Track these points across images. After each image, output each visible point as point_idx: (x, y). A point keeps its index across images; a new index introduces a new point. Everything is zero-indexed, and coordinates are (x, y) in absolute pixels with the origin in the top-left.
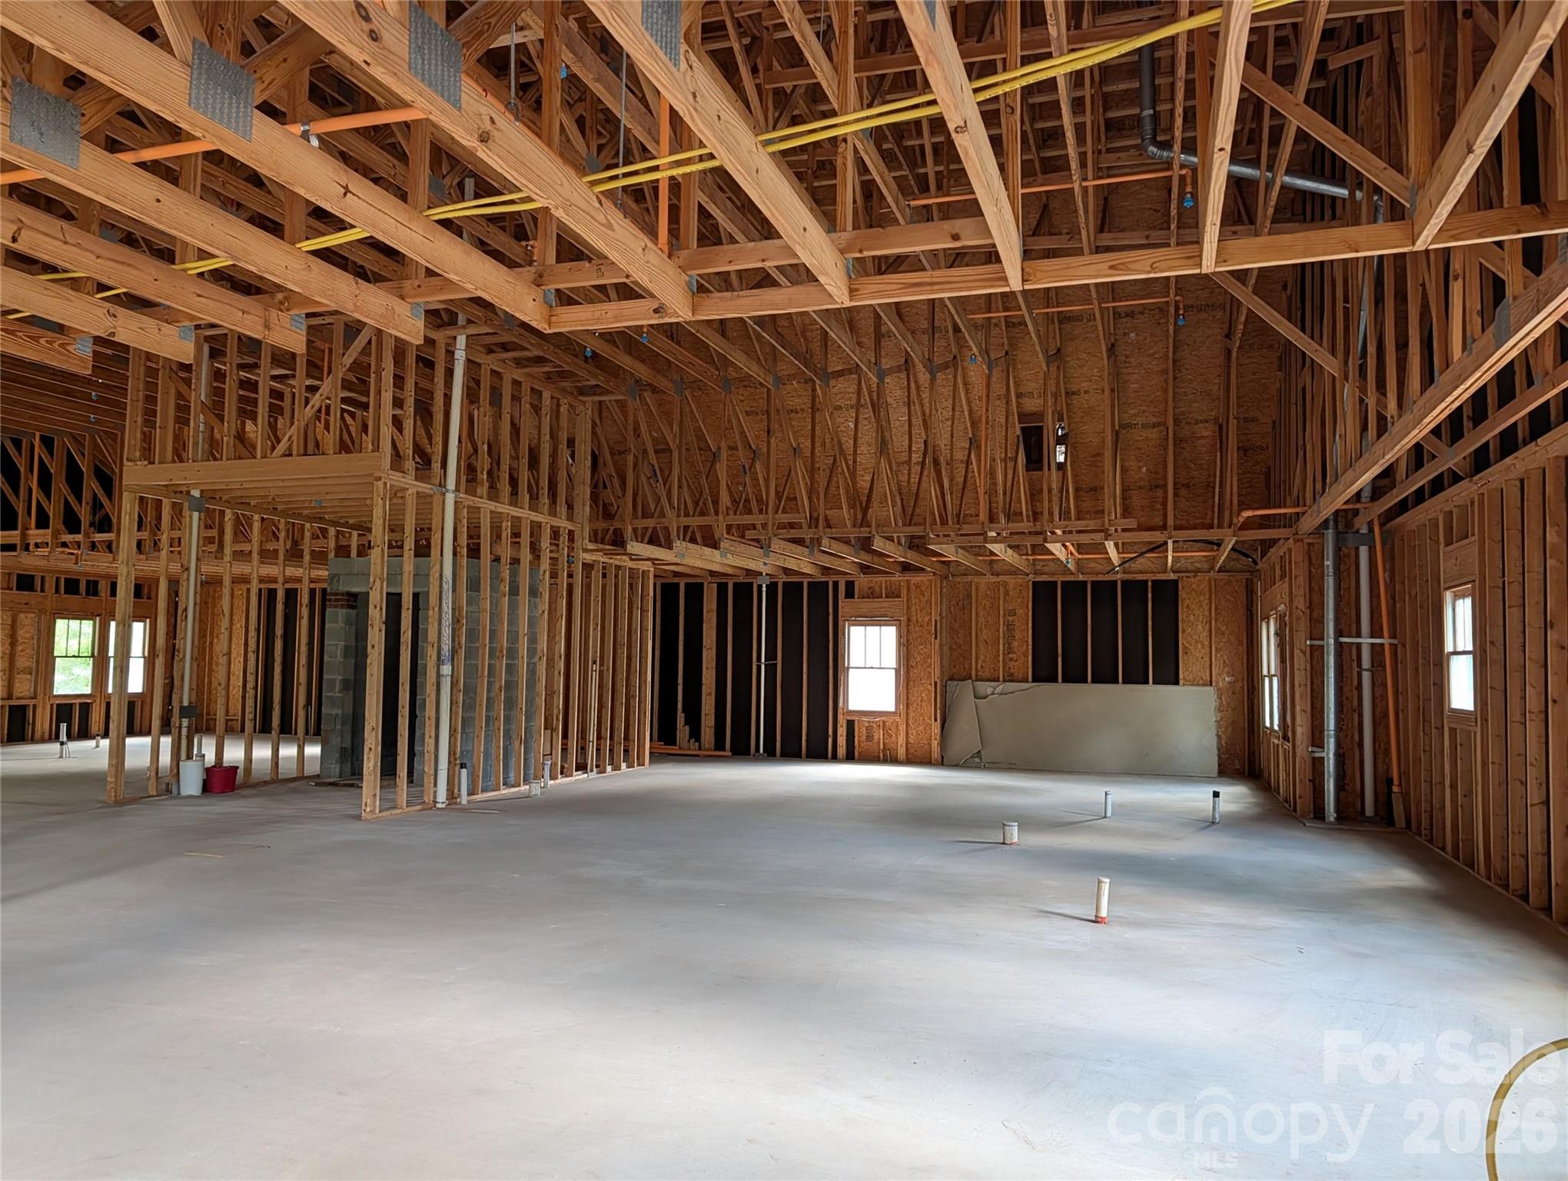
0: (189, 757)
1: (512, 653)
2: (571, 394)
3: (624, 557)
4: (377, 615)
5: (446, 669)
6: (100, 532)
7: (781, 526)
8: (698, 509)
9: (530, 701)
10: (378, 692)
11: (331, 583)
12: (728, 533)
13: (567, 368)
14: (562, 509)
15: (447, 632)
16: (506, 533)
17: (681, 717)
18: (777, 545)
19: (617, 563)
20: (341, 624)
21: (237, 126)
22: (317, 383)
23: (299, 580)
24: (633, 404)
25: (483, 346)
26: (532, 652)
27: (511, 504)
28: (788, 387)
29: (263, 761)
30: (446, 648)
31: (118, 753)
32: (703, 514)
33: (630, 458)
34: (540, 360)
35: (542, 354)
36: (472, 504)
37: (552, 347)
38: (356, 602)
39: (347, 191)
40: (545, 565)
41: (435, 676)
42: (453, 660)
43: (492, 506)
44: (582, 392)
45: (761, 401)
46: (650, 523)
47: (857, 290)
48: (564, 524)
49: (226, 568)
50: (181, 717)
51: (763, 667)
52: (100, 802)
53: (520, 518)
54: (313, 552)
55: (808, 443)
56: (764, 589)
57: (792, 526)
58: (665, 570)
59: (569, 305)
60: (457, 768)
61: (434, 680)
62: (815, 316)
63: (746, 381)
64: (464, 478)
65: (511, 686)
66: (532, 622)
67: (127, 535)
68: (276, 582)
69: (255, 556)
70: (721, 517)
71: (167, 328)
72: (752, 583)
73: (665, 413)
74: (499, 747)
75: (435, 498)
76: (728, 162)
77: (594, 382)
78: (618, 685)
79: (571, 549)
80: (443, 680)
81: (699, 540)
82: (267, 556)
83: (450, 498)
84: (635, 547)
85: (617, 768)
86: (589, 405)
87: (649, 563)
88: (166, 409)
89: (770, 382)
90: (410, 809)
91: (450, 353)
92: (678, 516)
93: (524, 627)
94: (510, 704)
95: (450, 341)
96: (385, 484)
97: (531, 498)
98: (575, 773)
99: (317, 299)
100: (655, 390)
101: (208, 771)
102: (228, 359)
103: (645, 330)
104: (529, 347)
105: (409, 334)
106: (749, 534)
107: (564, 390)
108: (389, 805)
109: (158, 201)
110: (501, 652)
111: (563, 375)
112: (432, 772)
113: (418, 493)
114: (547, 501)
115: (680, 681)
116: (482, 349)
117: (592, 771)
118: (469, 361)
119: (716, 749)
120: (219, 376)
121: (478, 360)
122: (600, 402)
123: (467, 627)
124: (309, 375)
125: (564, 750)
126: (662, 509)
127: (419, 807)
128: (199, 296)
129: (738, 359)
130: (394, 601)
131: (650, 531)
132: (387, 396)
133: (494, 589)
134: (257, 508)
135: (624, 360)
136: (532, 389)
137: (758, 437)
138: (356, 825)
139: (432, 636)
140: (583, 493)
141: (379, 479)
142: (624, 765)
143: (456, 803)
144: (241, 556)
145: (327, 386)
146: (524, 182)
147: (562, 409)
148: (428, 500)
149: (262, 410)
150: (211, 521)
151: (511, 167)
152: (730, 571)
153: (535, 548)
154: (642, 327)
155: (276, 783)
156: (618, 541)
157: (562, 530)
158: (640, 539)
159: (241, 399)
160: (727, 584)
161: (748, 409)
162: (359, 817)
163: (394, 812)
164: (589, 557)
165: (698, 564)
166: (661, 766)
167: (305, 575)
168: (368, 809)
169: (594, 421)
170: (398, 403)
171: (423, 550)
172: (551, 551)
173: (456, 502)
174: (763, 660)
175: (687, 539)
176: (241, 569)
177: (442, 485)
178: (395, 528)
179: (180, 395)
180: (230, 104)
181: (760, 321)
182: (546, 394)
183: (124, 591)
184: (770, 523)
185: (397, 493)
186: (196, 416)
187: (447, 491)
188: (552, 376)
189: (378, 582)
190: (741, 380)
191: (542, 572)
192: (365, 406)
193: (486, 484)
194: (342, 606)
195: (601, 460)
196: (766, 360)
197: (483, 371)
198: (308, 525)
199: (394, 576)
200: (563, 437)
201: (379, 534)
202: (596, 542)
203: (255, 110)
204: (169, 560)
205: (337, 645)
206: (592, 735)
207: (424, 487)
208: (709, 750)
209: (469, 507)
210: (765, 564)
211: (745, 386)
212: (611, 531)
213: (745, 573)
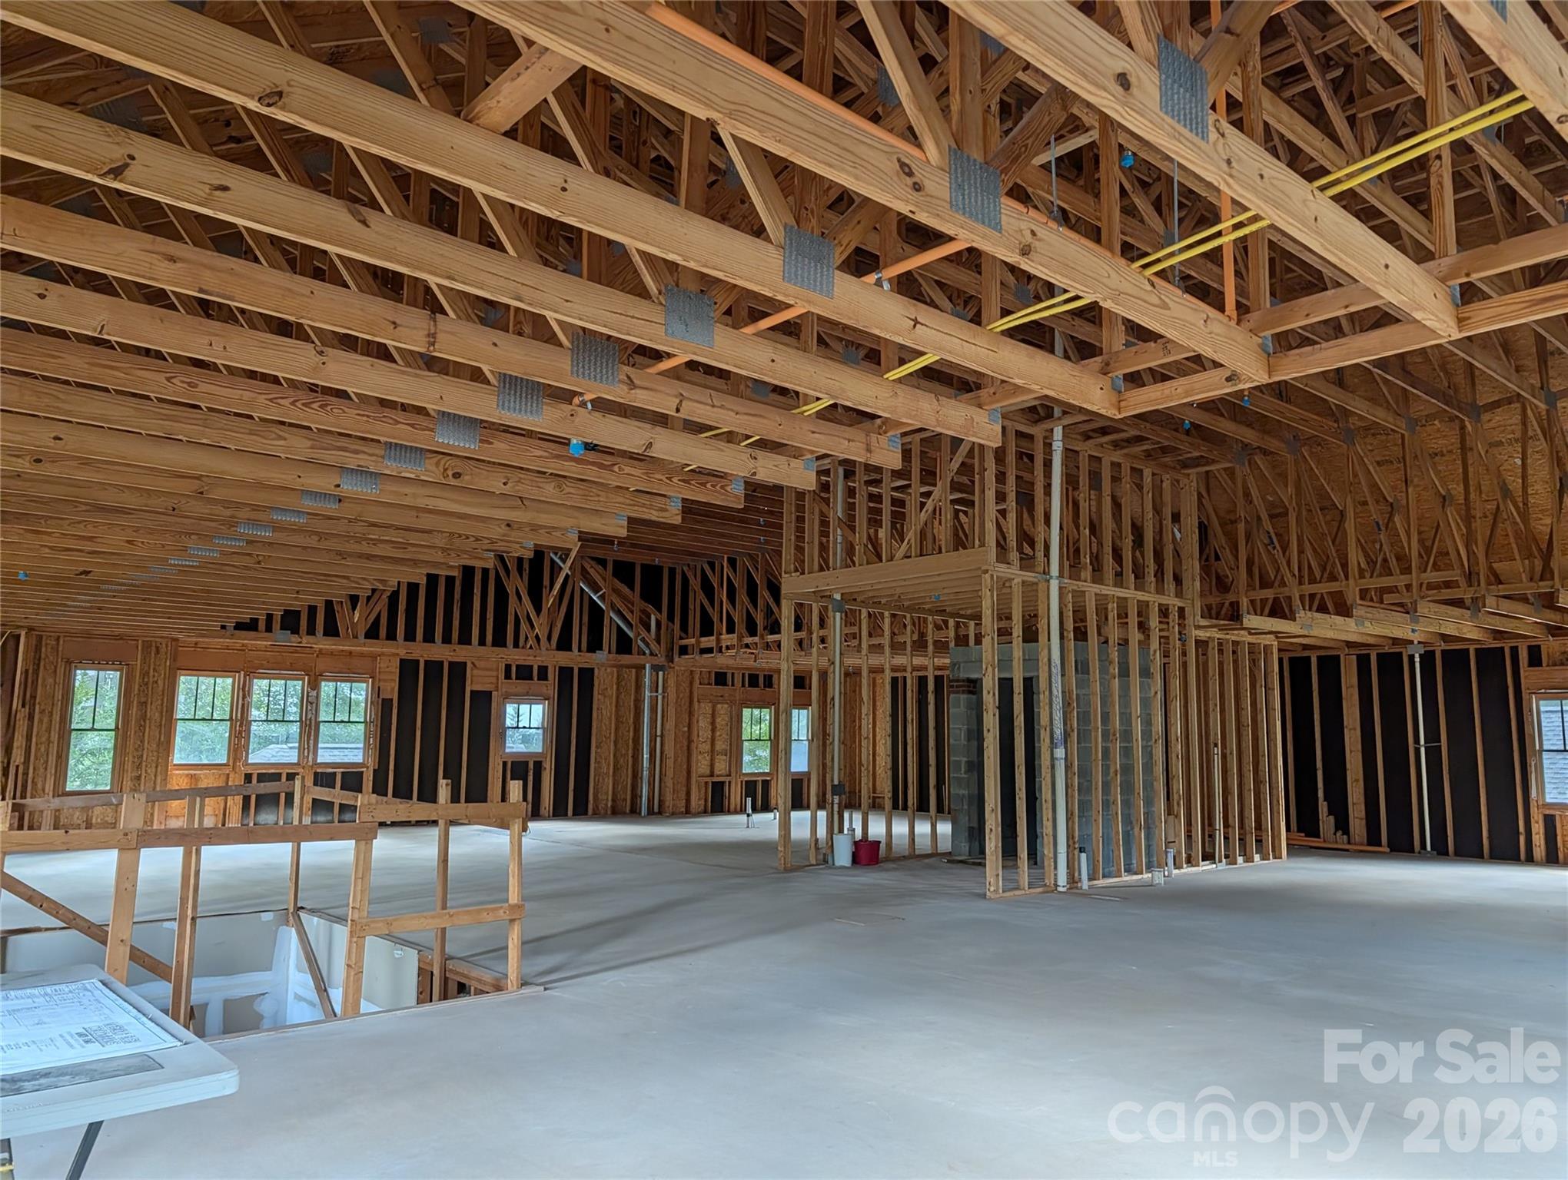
0: (841, 831)
1: (1127, 735)
2: (1174, 468)
3: (1242, 632)
4: (990, 699)
5: (1060, 753)
6: (771, 634)
7: (1430, 587)
8: (1326, 575)
9: (1149, 786)
10: (995, 773)
11: (953, 670)
12: (1362, 598)
13: (1166, 443)
14: (1170, 585)
15: (1058, 716)
16: (1112, 615)
17: (1323, 807)
18: (1424, 608)
19: (1234, 638)
20: (963, 709)
21: (822, 288)
22: (931, 488)
23: (925, 668)
24: (1242, 470)
25: (1081, 434)
26: (1147, 734)
27: (1116, 585)
28: (1428, 428)
29: (901, 836)
30: (1058, 732)
31: (785, 825)
32: (1333, 578)
33: (1241, 526)
34: (1139, 439)
35: (1138, 433)
36: (1075, 588)
37: (1148, 425)
38: (973, 687)
39: (916, 322)
40: (1155, 644)
41: (1049, 759)
42: (1066, 742)
43: (1096, 588)
44: (1185, 465)
45: (1396, 448)
46: (1269, 594)
47: (1469, 318)
48: (1172, 601)
49: (864, 661)
50: (833, 794)
51: (1423, 750)
52: (772, 868)
53: (1126, 599)
54: (935, 642)
55: (1461, 488)
56: (1417, 659)
57: (1448, 585)
58: (1291, 643)
59: (1163, 381)
60: (1076, 852)
61: (1048, 763)
62: (1451, 347)
63: (1371, 429)
64: (1067, 564)
65: (1127, 769)
66: (1146, 703)
67: (787, 636)
68: (905, 671)
69: (887, 649)
70: (1351, 581)
71: (795, 462)
72: (1401, 654)
73: (1280, 475)
74: (1118, 833)
75: (1040, 586)
76: (1276, 218)
77: (1196, 454)
78: (1245, 770)
79: (1182, 626)
80: (1057, 763)
81: (1331, 608)
82: (897, 647)
83: (1054, 585)
84: (1252, 621)
85: (1249, 859)
86: (1193, 477)
87: (1272, 637)
88: (812, 527)
89: (1402, 426)
90: (1032, 890)
91: (1048, 446)
92: (1300, 583)
93: (1137, 708)
94: (1128, 788)
95: (1047, 434)
96: (992, 576)
97: (1136, 577)
98: (1201, 863)
99: (904, 420)
100: (1265, 452)
101: (856, 844)
102: (857, 478)
103: (1246, 393)
104: (1125, 428)
105: (988, 438)
106: (1388, 598)
107: (1165, 466)
108: (1012, 886)
109: (773, 361)
110: (1115, 735)
111: (1164, 450)
112: (1052, 855)
113: (1023, 582)
114: (1153, 579)
115: (1319, 764)
116: (1079, 437)
117: (1220, 861)
118: (1066, 450)
119: (1369, 844)
120: (851, 492)
121: (1076, 448)
122: (1207, 472)
123: (1077, 707)
124: (923, 482)
125: (1189, 837)
126: (1283, 578)
127: (1040, 890)
128: (813, 432)
129: (1359, 406)
130: (1006, 685)
131: (1270, 602)
132: (991, 494)
133: (1104, 670)
134: (887, 606)
135: (1225, 426)
136: (1132, 468)
137: (1394, 488)
138: (981, 904)
139: (1044, 719)
140: (1193, 567)
141: (986, 571)
142: (1257, 857)
143: (1077, 888)
144: (876, 649)
145: (937, 492)
146: (1069, 282)
147: (1164, 485)
148: (1035, 587)
149: (886, 518)
150: (850, 619)
151: (1055, 272)
152: (1371, 641)
153: (1143, 627)
154: (1242, 391)
155: (913, 858)
156: (1235, 616)
157: (1171, 607)
158: (1259, 612)
159: (871, 510)
160: (1368, 655)
161: (1378, 459)
162: (984, 896)
163: (1017, 893)
164: (1203, 634)
165: (1330, 634)
166: (1304, 859)
167: (931, 663)
168: (992, 889)
169: (1200, 495)
170: (1001, 497)
171: (1031, 635)
172: (1160, 630)
173: (1060, 588)
174: (1422, 742)
175: (1315, 607)
176: (876, 660)
177: (1046, 572)
178: (1004, 616)
179: (822, 514)
180: (816, 269)
181: (1382, 363)
182: (1147, 473)
183: (785, 685)
184: (1414, 584)
185: (1004, 584)
186: (835, 531)
187: (1051, 577)
188: (1152, 453)
189: (990, 669)
190: (1366, 429)
191: (1152, 652)
192: (972, 504)
193: (1090, 568)
194: (963, 692)
195: (1210, 532)
196: (1397, 403)
197: (1081, 458)
198: (930, 618)
199: (1005, 663)
200: (1168, 512)
201: (989, 624)
202: (1211, 618)
203: (837, 272)
204: (820, 654)
205: (960, 729)
206: (1219, 823)
207: (1029, 576)
208: (1362, 844)
209: (1074, 591)
210: (1413, 631)
211: (1373, 435)
212: (1227, 604)
213: (1391, 642)
